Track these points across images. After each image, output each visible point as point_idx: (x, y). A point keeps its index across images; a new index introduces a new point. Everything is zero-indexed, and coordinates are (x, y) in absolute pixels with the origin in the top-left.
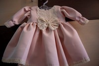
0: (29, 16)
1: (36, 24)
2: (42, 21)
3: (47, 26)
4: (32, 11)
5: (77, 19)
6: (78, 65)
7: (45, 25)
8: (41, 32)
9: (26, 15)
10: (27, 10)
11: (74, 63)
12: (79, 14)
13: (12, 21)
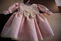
0: (18, 8)
1: (23, 14)
2: (26, 12)
3: (29, 15)
4: (20, 6)
5: (46, 12)
6: (47, 38)
7: (28, 14)
8: (26, 18)
9: (17, 8)
10: (17, 5)
11: (46, 37)
12: (47, 9)
13: (8, 11)
